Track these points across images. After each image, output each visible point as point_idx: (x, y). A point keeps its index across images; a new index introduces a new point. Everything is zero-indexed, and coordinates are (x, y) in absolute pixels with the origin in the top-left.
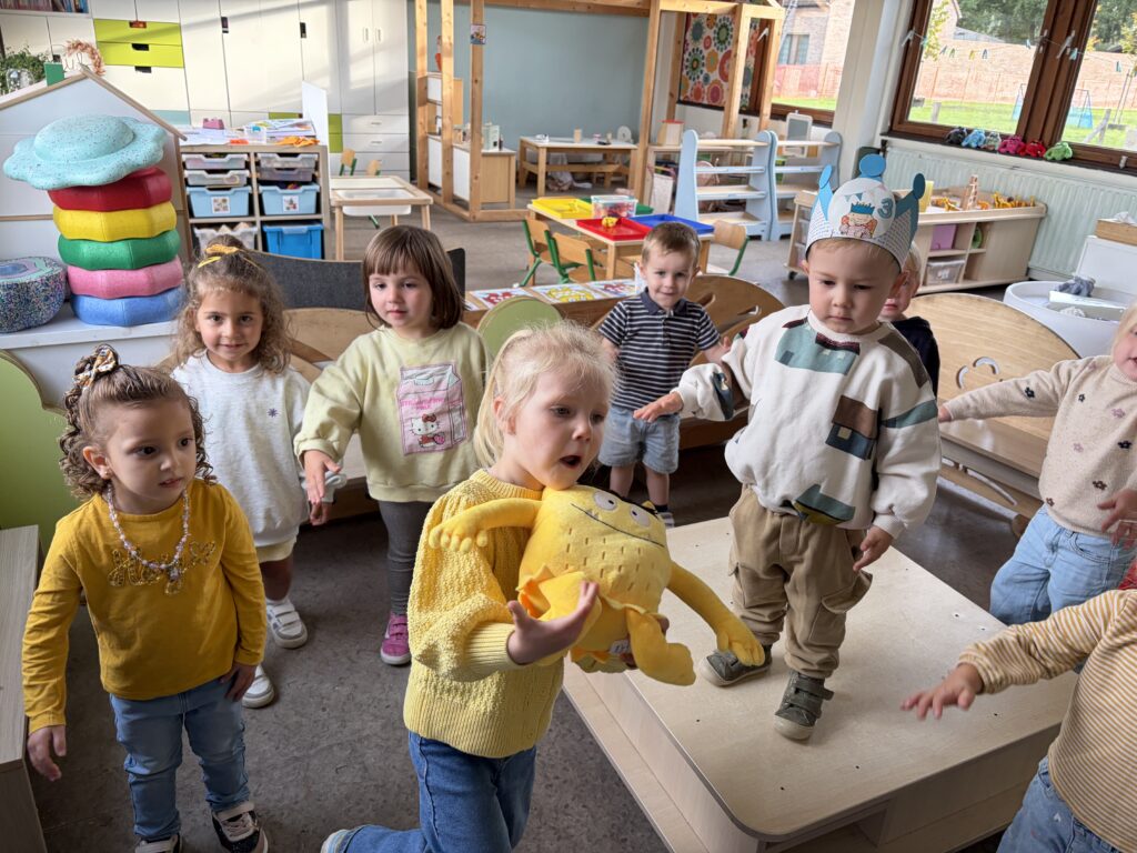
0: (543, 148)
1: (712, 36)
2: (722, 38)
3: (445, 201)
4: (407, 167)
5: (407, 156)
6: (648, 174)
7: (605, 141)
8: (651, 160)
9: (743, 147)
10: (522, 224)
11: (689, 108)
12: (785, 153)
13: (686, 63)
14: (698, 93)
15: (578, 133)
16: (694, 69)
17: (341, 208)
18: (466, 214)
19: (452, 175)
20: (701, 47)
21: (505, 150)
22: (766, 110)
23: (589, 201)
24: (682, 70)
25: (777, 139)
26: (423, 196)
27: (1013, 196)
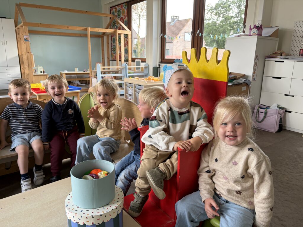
0: (64, 74)
2: (120, 41)
7: (85, 71)
11: (114, 61)
15: (76, 69)
16: (114, 51)
20: (115, 44)
21: (45, 74)
25: (127, 65)
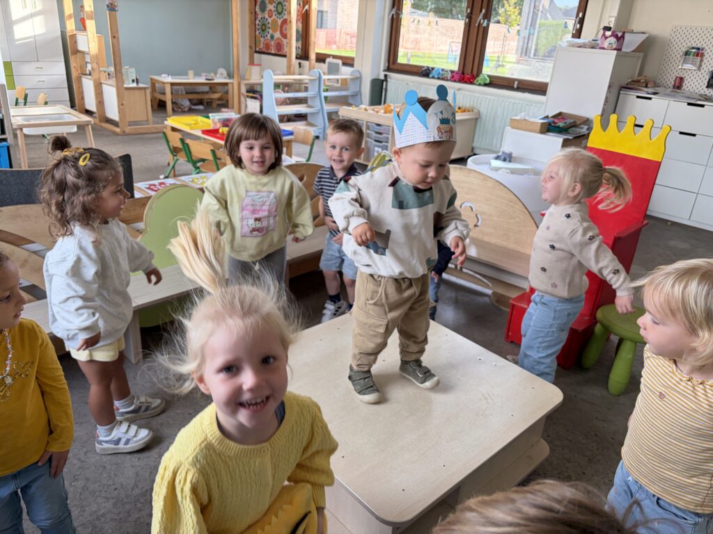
0: (167, 83)
1: (273, 9)
2: (280, 11)
3: (100, 121)
4: (68, 98)
5: (66, 91)
6: (243, 99)
7: (210, 78)
8: (243, 90)
9: (300, 80)
10: (162, 135)
11: (264, 56)
12: (327, 83)
13: (257, 27)
14: (267, 46)
15: (191, 73)
16: (263, 31)
17: (21, 129)
18: (118, 130)
19: (103, 103)
20: (267, 16)
21: (141, 85)
22: (313, 56)
23: (208, 117)
24: (255, 31)
26: (85, 118)
27: (461, 106)
